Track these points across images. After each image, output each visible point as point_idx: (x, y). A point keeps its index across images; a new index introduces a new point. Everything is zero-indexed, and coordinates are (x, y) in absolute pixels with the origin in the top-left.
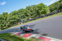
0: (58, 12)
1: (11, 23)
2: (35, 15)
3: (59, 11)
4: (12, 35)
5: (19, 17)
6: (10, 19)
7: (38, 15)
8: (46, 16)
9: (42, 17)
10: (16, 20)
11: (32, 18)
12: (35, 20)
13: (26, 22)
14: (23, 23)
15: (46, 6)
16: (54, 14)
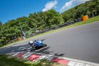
0: (75, 22)
1: (7, 37)
2: (44, 25)
3: (76, 20)
4: (9, 57)
5: (19, 29)
6: (5, 33)
7: (47, 26)
8: (59, 27)
9: (54, 29)
10: (15, 33)
11: (39, 30)
12: (43, 32)
13: (32, 36)
14: (27, 37)
15: (59, 13)
16: (70, 24)
